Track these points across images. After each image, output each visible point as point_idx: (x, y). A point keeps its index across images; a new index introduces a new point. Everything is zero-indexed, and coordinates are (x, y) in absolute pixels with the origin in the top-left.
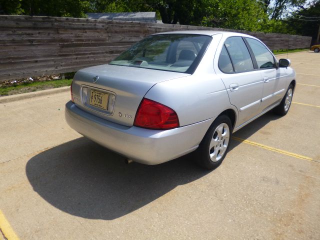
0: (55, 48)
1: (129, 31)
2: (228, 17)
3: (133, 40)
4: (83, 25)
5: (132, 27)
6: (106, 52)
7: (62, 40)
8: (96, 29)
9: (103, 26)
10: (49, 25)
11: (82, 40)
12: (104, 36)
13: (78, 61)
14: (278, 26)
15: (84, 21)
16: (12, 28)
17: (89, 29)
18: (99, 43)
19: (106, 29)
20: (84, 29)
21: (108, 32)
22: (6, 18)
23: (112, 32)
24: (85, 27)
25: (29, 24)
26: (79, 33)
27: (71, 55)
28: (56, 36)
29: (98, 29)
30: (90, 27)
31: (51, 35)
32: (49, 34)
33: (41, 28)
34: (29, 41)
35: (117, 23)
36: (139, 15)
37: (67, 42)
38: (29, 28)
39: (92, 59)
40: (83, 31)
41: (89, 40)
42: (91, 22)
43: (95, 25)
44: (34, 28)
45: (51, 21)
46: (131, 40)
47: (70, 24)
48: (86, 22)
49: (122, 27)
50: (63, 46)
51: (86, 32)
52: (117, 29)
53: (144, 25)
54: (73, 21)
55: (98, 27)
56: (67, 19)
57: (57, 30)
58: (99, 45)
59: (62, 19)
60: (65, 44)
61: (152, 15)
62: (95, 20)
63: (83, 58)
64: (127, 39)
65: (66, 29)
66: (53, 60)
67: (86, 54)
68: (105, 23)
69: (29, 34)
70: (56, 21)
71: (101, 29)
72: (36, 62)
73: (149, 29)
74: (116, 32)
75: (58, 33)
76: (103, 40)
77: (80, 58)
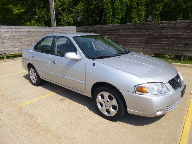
4: (165, 25)
7: (149, 35)
8: (175, 27)
9: (183, 25)
10: (143, 27)
15: (166, 23)
16: (127, 29)
17: (169, 27)
19: (185, 27)
20: (165, 28)
22: (125, 25)
24: (166, 26)
25: (134, 27)
28: (146, 32)
29: (177, 27)
30: (170, 26)
33: (139, 29)
34: (133, 34)
37: (152, 35)
38: (133, 29)
41: (168, 35)
42: (171, 23)
43: (175, 25)
44: (136, 29)
55: (178, 26)
56: (154, 23)
57: (147, 29)
59: (151, 23)
60: (150, 37)
65: (152, 28)
66: (142, 45)
69: (132, 32)
70: (147, 24)
71: (180, 27)
72: (134, 45)
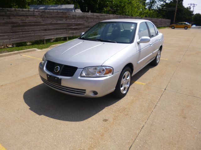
0: (8, 28)
1: (56, 17)
2: (119, 8)
3: (59, 22)
4: (26, 13)
5: (58, 14)
6: (42, 30)
7: (13, 23)
8: (34, 16)
9: (39, 14)
10: (3, 13)
11: (26, 23)
12: (40, 20)
13: (24, 35)
14: (150, 13)
15: (26, 11)
17: (30, 16)
18: (37, 24)
19: (41, 16)
20: (27, 16)
21: (42, 18)
23: (45, 18)
26: (24, 18)
27: (18, 32)
28: (8, 20)
29: (36, 16)
30: (31, 14)
31: (5, 20)
32: (3, 19)
35: (48, 12)
36: (64, 7)
37: (16, 24)
39: (33, 34)
40: (26, 17)
41: (30, 22)
42: (31, 12)
43: (34, 13)
45: (5, 11)
46: (57, 22)
47: (17, 13)
48: (28, 11)
49: (51, 14)
50: (13, 27)
51: (28, 18)
52: (48, 15)
53: (66, 13)
54: (19, 11)
55: (36, 15)
56: (15, 10)
57: (9, 16)
58: (37, 25)
59: (12, 10)
60: (15, 25)
61: (72, 6)
62: (34, 10)
63: (27, 34)
64: (55, 22)
65: (15, 16)
66: (7, 35)
67: (29, 31)
68: (40, 12)
70: (8, 11)
71: (37, 16)
73: (69, 15)
74: (48, 17)
75: (10, 18)
76: (40, 22)
77: (25, 34)
